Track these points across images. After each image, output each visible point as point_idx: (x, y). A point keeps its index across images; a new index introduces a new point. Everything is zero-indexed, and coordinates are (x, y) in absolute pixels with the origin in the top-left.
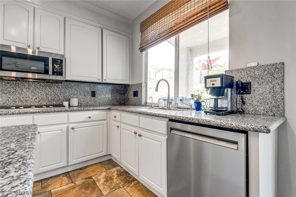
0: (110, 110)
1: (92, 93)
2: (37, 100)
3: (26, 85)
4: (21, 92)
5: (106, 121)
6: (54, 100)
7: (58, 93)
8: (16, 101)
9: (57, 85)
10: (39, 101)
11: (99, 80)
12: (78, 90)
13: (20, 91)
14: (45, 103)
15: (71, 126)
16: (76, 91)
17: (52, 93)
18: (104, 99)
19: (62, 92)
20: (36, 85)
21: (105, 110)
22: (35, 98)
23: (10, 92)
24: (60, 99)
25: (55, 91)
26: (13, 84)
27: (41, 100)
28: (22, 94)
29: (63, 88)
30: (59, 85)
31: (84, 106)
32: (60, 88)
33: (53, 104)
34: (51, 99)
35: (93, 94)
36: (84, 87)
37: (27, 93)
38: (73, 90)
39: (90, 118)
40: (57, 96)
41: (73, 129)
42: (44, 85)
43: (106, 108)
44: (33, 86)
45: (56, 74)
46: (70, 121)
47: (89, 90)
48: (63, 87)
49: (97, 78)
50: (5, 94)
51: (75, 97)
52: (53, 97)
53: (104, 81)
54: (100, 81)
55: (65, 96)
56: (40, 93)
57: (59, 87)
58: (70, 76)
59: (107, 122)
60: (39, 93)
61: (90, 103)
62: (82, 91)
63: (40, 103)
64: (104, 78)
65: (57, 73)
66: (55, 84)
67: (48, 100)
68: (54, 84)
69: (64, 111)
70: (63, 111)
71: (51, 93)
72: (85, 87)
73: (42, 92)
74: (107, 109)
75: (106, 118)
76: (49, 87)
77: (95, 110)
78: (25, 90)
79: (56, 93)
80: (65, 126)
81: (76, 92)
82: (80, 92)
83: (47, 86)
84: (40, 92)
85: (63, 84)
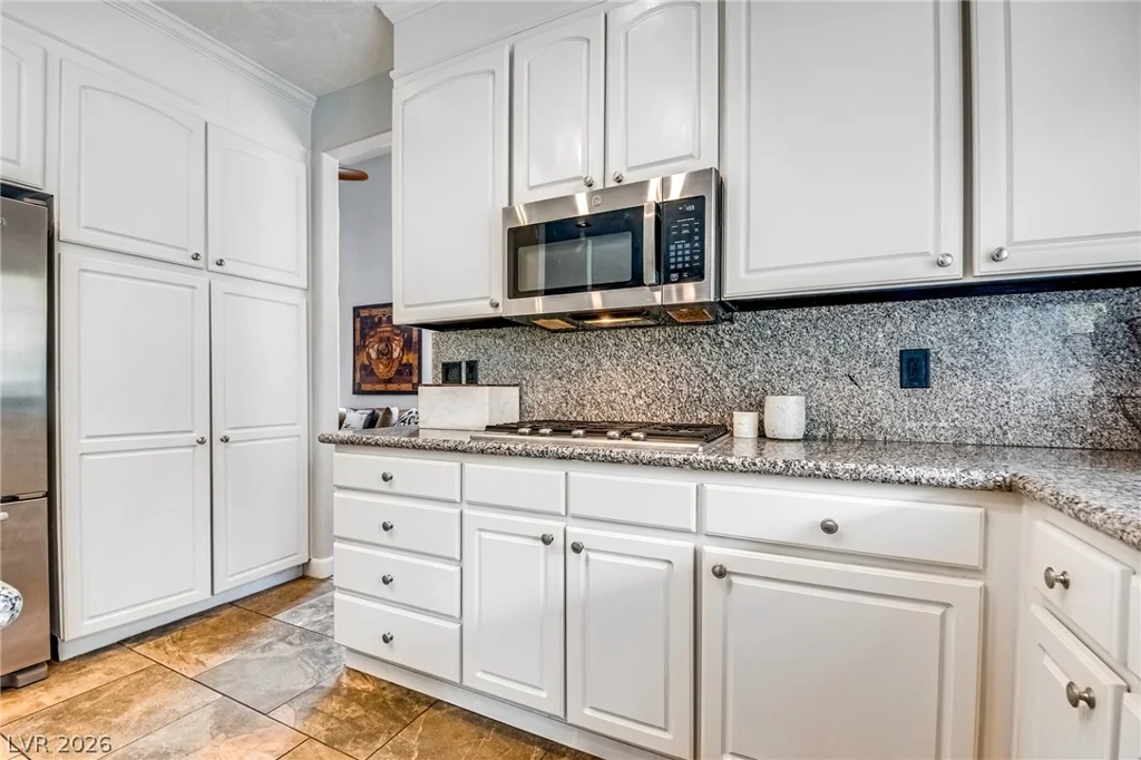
0: (1020, 503)
1: (901, 361)
2: (641, 402)
3: (610, 343)
4: (598, 369)
5: (980, 584)
6: (700, 401)
7: (714, 369)
8: (583, 405)
9: (712, 332)
10: (649, 405)
11: (941, 264)
12: (811, 350)
13: (594, 367)
14: (667, 416)
15: (714, 553)
16: (804, 357)
17: (694, 369)
18: (1001, 401)
19: (731, 367)
20: (639, 339)
21: (966, 497)
22: (634, 393)
23: (570, 372)
24: (724, 400)
25: (705, 360)
26: (578, 343)
27: (653, 401)
28: (599, 378)
29: (737, 344)
30: (720, 333)
31: (845, 440)
32: (727, 345)
33: (694, 422)
34: (688, 397)
35: (915, 369)
36: (850, 329)
37: (614, 375)
38: (787, 350)
39: (829, 529)
40: (710, 384)
41: (720, 573)
42: (666, 339)
43: (978, 476)
44: (629, 345)
45: (674, 276)
46: (710, 527)
47: (882, 344)
48: (738, 340)
49: (926, 254)
50: (560, 379)
51: (796, 388)
52: (696, 389)
53: (984, 270)
54: (953, 274)
55: (745, 382)
56: (652, 371)
57: (722, 343)
58: (750, 277)
59: (985, 592)
60: (646, 371)
61: (886, 422)
62: (834, 352)
63: (649, 415)
64: (983, 245)
65: (680, 272)
66: (705, 330)
67: (677, 402)
68: (699, 329)
69: (677, 466)
70: (672, 462)
71: (688, 371)
72: (854, 332)
73: (659, 368)
74: (984, 488)
75: (974, 561)
76: (681, 345)
77: (869, 480)
78: (606, 364)
79: (710, 371)
80: (686, 545)
81: (799, 362)
82: (827, 361)
83: (674, 340)
84: (652, 368)
85: (736, 324)
